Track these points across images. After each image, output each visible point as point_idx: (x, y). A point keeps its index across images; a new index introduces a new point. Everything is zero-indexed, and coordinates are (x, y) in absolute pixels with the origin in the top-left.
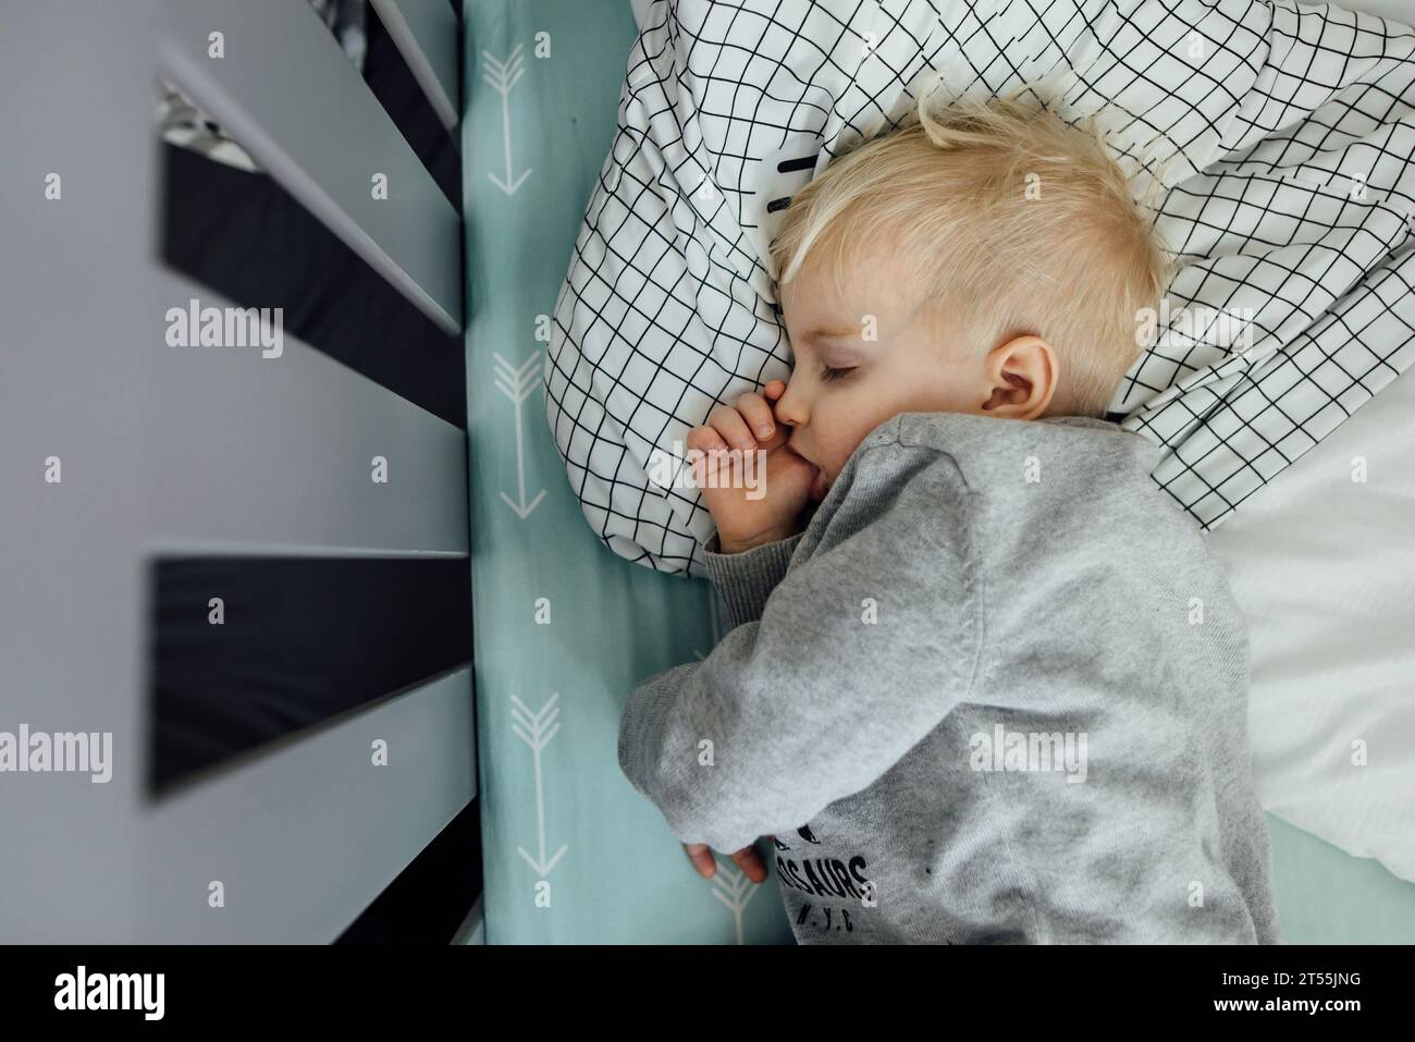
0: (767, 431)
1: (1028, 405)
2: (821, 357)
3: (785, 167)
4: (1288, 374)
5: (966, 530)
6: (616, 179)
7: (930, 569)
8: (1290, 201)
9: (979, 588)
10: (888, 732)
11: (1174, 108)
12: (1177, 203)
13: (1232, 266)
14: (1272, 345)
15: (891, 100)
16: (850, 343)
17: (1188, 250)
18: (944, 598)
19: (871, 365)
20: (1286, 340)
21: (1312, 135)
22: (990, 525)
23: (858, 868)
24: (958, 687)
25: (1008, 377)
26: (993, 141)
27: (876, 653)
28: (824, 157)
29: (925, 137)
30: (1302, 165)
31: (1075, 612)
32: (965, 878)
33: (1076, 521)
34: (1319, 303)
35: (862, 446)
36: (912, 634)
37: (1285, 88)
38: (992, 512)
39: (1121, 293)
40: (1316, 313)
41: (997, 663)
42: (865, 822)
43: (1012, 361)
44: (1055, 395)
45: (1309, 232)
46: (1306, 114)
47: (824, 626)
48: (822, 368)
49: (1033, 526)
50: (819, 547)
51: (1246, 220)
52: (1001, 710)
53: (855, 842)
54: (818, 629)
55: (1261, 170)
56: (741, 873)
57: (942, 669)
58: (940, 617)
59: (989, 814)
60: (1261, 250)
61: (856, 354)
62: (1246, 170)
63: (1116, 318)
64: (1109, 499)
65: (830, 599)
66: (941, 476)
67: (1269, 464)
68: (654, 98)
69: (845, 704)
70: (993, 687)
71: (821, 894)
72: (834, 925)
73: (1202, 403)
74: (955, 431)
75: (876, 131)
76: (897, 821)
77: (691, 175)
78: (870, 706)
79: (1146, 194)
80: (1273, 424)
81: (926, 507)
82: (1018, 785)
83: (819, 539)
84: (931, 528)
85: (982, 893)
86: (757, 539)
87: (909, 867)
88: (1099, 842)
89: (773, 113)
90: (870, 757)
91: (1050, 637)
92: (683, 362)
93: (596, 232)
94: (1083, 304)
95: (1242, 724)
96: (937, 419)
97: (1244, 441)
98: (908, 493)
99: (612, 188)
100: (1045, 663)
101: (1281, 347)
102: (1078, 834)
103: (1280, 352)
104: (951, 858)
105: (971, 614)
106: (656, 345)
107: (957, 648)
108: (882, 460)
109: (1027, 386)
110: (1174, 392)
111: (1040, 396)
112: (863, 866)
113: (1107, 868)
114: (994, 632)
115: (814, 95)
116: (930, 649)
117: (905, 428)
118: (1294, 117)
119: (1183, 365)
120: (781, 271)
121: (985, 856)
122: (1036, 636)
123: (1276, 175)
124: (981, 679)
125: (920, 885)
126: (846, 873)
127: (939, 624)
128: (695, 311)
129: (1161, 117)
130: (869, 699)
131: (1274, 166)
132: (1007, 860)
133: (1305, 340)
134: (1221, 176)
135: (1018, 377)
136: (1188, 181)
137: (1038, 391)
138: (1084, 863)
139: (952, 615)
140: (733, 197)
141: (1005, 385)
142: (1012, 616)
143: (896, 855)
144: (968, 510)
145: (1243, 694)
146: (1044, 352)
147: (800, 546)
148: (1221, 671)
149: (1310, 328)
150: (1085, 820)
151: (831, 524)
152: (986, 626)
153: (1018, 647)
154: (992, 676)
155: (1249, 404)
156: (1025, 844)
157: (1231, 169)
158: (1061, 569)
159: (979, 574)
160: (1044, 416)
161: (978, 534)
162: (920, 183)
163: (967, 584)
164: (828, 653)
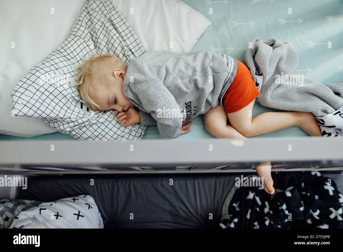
0: (123, 113)
1: (124, 74)
2: (113, 104)
3: (82, 108)
4: (127, 41)
5: (139, 81)
6: (78, 135)
7: (144, 87)
8: (102, 37)
9: (147, 80)
10: (166, 93)
11: (84, 50)
12: (99, 53)
13: (110, 46)
14: (123, 42)
15: (74, 90)
16: (111, 98)
17: (107, 52)
18: (148, 85)
19: (115, 96)
20: (122, 40)
21: (92, 33)
22: (139, 78)
23: (187, 104)
24: (161, 84)
25: (120, 76)
26: (84, 75)
27: (155, 94)
28: (81, 101)
29: (81, 84)
30: (97, 34)
31: (153, 69)
32: (188, 88)
33: (140, 67)
34: (117, 35)
35: (126, 97)
36: (153, 89)
37: (84, 35)
38: (137, 78)
39: (110, 60)
40: (119, 35)
41: (158, 79)
42: (180, 102)
43: (117, 75)
44: (123, 70)
45: (107, 35)
46: (89, 33)
47: (151, 101)
48: (115, 104)
49: (140, 73)
50: (141, 106)
51: (104, 43)
52: (164, 79)
53: (183, 104)
54: (151, 102)
55: (96, 40)
56: (191, 126)
57: (158, 85)
58: (151, 85)
59: (179, 83)
60: (108, 42)
61: (113, 97)
62: (96, 42)
63: (114, 61)
64: (138, 63)
65: (148, 101)
66: (132, 85)
67: (140, 45)
68: (66, 126)
69: (162, 98)
70: (161, 79)
71: (191, 111)
72: (196, 109)
73: (130, 53)
74: (125, 82)
75: (78, 93)
76: (180, 97)
77: (80, 121)
78: (162, 95)
79: (97, 56)
80: (135, 44)
81: (136, 88)
82: (175, 78)
83: (140, 106)
84: (139, 86)
85: (190, 85)
86: (139, 116)
87: (186, 96)
88: (183, 69)
89: (72, 107)
90: (169, 95)
91: (155, 72)
92: (110, 126)
93: (87, 139)
94: (111, 65)
95: (176, 53)
96: (124, 85)
97: (136, 48)
98: (134, 90)
99: (80, 136)
100: (159, 73)
101: (123, 41)
102: (182, 71)
103: (124, 41)
104: (185, 89)
105: (151, 81)
106: (107, 130)
107: (155, 83)
108: (128, 94)
109: (121, 74)
110: (128, 56)
111: (123, 72)
112: (186, 103)
113: (186, 68)
114: (154, 78)
115: (71, 100)
116: (155, 87)
117: (124, 90)
118: (89, 34)
119: (124, 55)
120: (99, 110)
121: (185, 84)
122: (155, 74)
123: (97, 38)
124: (160, 81)
125: (188, 94)
126: (188, 106)
127: (152, 85)
128: (102, 123)
129: (85, 53)
130: (161, 95)
131: (96, 38)
132: (185, 82)
133: (123, 38)
134: (96, 46)
135: (120, 75)
136: (96, 51)
137: (122, 72)
138: (185, 71)
139: (151, 83)
140: (85, 116)
141: (121, 77)
142: (152, 76)
143: (185, 97)
144: (137, 81)
145: (172, 52)
146: (116, 71)
147: (141, 109)
148: (167, 54)
149: (121, 37)
150: (180, 70)
151: (138, 103)
152: (152, 79)
153: (156, 76)
154: (160, 79)
155: (131, 47)
156: (183, 79)
157: (95, 45)
158: (146, 70)
159: (146, 80)
160: (126, 72)
161: (140, 79)
162: (88, 86)
163: (147, 81)
164: (155, 100)
